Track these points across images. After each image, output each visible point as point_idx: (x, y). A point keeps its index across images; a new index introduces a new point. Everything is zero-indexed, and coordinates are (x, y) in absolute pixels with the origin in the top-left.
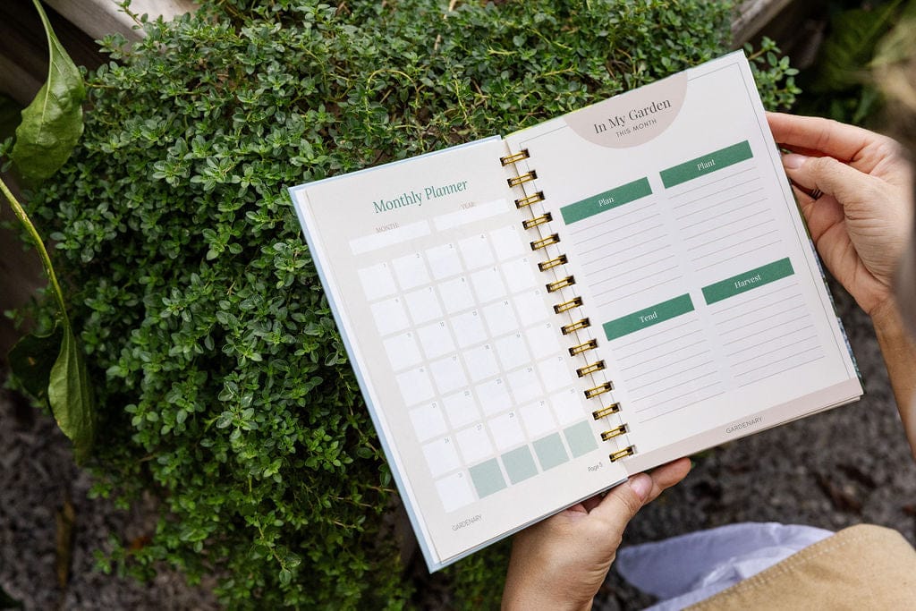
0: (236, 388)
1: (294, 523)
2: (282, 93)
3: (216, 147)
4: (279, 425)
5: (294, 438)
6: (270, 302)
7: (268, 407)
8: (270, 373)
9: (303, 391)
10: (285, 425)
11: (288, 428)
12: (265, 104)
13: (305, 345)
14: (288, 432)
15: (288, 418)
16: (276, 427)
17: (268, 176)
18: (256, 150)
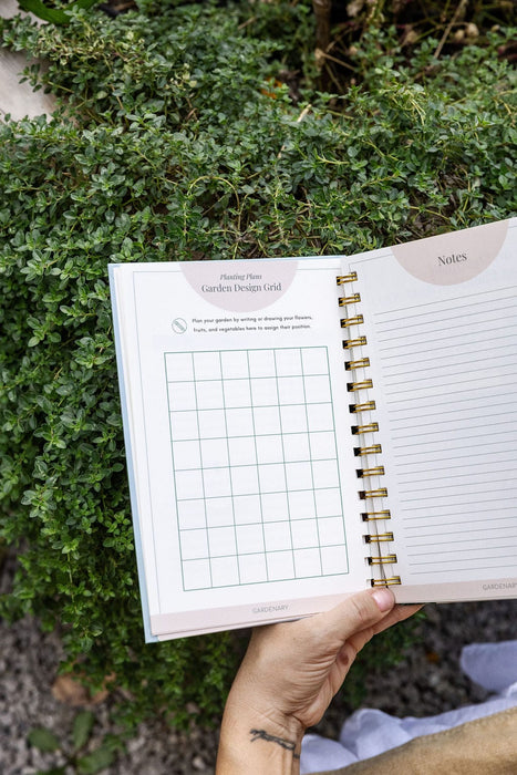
0: (45, 467)
1: (102, 594)
2: (110, 194)
3: (48, 241)
4: (81, 505)
5: (93, 519)
6: (84, 389)
7: (73, 487)
8: (78, 456)
9: (99, 477)
10: (85, 506)
11: (88, 509)
12: (96, 203)
13: (104, 434)
14: (87, 513)
15: (90, 500)
16: (77, 507)
17: (89, 271)
18: (82, 246)
